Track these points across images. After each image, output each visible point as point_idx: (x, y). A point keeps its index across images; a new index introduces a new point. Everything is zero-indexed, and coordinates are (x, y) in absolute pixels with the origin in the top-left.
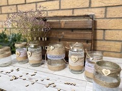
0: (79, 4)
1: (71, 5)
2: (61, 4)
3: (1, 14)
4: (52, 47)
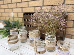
0: (56, 2)
1: (50, 3)
2: (44, 2)
3: (1, 9)
4: (32, 33)
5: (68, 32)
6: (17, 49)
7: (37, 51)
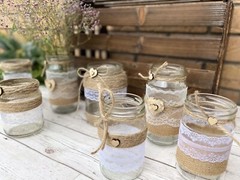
4: (92, 71)
5: (229, 81)
6: (37, 132)
7: (107, 134)
